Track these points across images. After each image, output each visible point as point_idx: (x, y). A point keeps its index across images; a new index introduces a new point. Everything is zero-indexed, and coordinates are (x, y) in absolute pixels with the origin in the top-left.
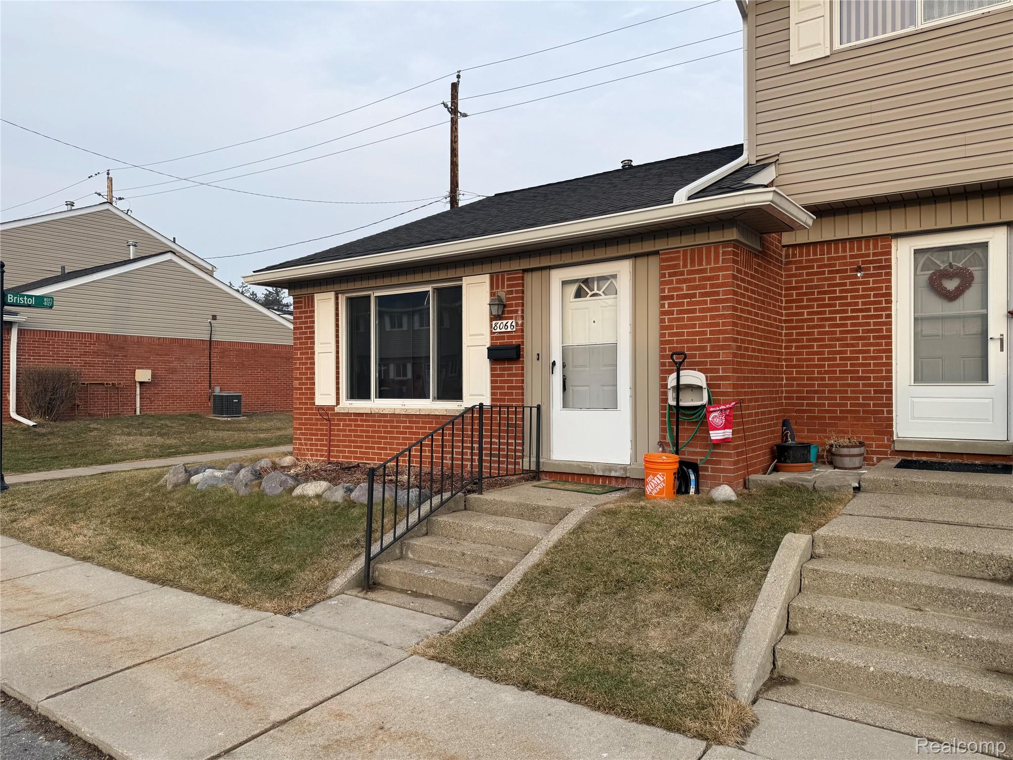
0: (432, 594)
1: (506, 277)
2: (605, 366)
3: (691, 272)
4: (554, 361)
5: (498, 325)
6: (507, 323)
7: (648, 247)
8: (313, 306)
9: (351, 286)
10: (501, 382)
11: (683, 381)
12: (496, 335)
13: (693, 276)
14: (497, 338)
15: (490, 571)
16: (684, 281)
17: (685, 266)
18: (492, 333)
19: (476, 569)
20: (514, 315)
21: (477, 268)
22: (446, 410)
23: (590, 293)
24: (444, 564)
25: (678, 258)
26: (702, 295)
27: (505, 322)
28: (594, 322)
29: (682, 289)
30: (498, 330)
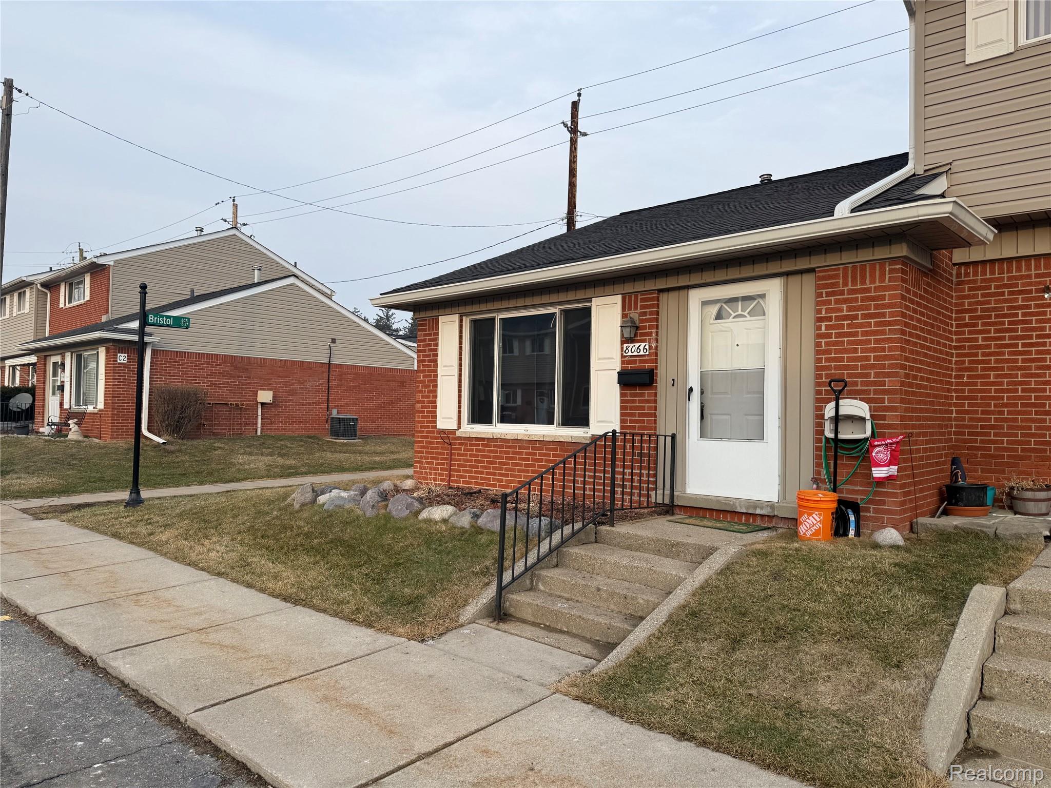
0: (566, 630)
1: (639, 297)
2: (749, 393)
3: (851, 292)
4: (691, 388)
5: (630, 349)
6: (640, 346)
7: (802, 263)
8: (437, 329)
9: (476, 308)
10: (631, 408)
11: (842, 411)
12: (627, 358)
13: (855, 296)
14: (629, 362)
15: (628, 609)
16: (845, 301)
17: (845, 284)
18: (622, 356)
19: (612, 607)
20: (647, 338)
21: (608, 289)
22: (572, 437)
23: (734, 315)
24: (577, 599)
25: (837, 276)
26: (865, 316)
27: (637, 345)
28: (738, 345)
29: (842, 310)
30: (630, 354)
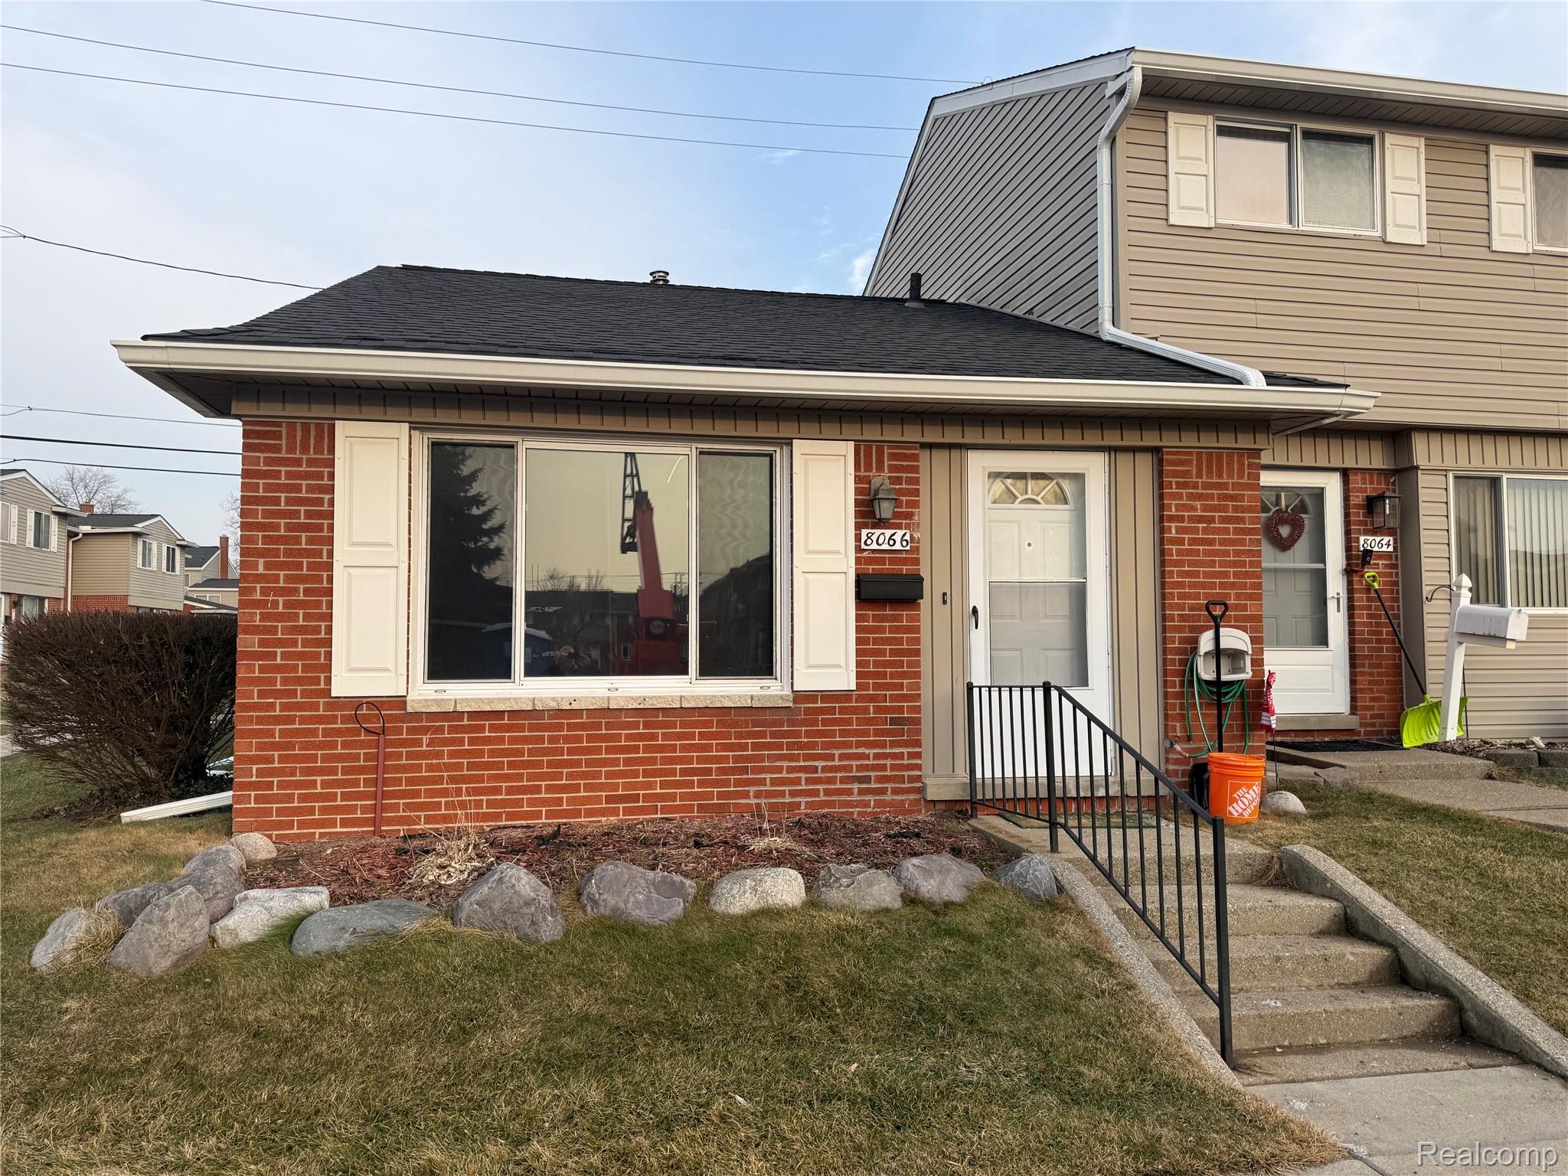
1: (886, 451)
3: (1206, 486)
4: (974, 607)
5: (874, 538)
6: (894, 534)
10: (876, 641)
12: (865, 554)
13: (1210, 491)
14: (869, 561)
16: (1199, 497)
17: (1200, 475)
18: (858, 549)
20: (904, 522)
23: (1021, 498)
25: (1189, 463)
27: (888, 533)
28: (1029, 545)
29: (1196, 510)
30: (874, 546)
